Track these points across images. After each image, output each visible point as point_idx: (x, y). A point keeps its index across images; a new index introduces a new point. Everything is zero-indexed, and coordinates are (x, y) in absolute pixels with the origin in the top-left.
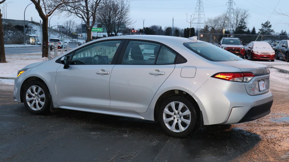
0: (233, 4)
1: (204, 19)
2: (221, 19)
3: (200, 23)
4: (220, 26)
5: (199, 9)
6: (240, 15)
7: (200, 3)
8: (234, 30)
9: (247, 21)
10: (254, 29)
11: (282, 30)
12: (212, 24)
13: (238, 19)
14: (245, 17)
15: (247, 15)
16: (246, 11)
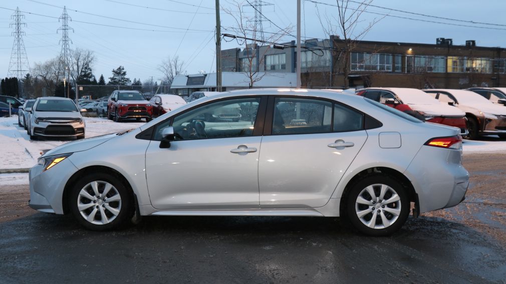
0: (70, 42)
1: (26, 64)
2: (54, 64)
3: (21, 71)
4: (53, 75)
5: (19, 49)
6: (82, 58)
7: (19, 41)
8: (75, 79)
9: (92, 66)
10: (102, 78)
11: (135, 79)
12: (43, 72)
13: (79, 64)
14: (90, 62)
15: (92, 59)
16: (90, 53)
